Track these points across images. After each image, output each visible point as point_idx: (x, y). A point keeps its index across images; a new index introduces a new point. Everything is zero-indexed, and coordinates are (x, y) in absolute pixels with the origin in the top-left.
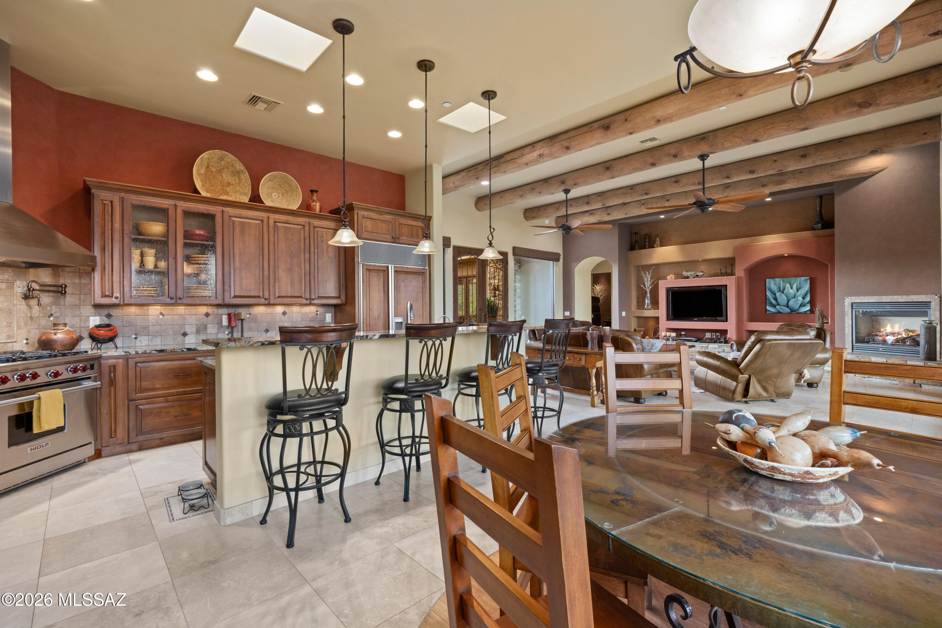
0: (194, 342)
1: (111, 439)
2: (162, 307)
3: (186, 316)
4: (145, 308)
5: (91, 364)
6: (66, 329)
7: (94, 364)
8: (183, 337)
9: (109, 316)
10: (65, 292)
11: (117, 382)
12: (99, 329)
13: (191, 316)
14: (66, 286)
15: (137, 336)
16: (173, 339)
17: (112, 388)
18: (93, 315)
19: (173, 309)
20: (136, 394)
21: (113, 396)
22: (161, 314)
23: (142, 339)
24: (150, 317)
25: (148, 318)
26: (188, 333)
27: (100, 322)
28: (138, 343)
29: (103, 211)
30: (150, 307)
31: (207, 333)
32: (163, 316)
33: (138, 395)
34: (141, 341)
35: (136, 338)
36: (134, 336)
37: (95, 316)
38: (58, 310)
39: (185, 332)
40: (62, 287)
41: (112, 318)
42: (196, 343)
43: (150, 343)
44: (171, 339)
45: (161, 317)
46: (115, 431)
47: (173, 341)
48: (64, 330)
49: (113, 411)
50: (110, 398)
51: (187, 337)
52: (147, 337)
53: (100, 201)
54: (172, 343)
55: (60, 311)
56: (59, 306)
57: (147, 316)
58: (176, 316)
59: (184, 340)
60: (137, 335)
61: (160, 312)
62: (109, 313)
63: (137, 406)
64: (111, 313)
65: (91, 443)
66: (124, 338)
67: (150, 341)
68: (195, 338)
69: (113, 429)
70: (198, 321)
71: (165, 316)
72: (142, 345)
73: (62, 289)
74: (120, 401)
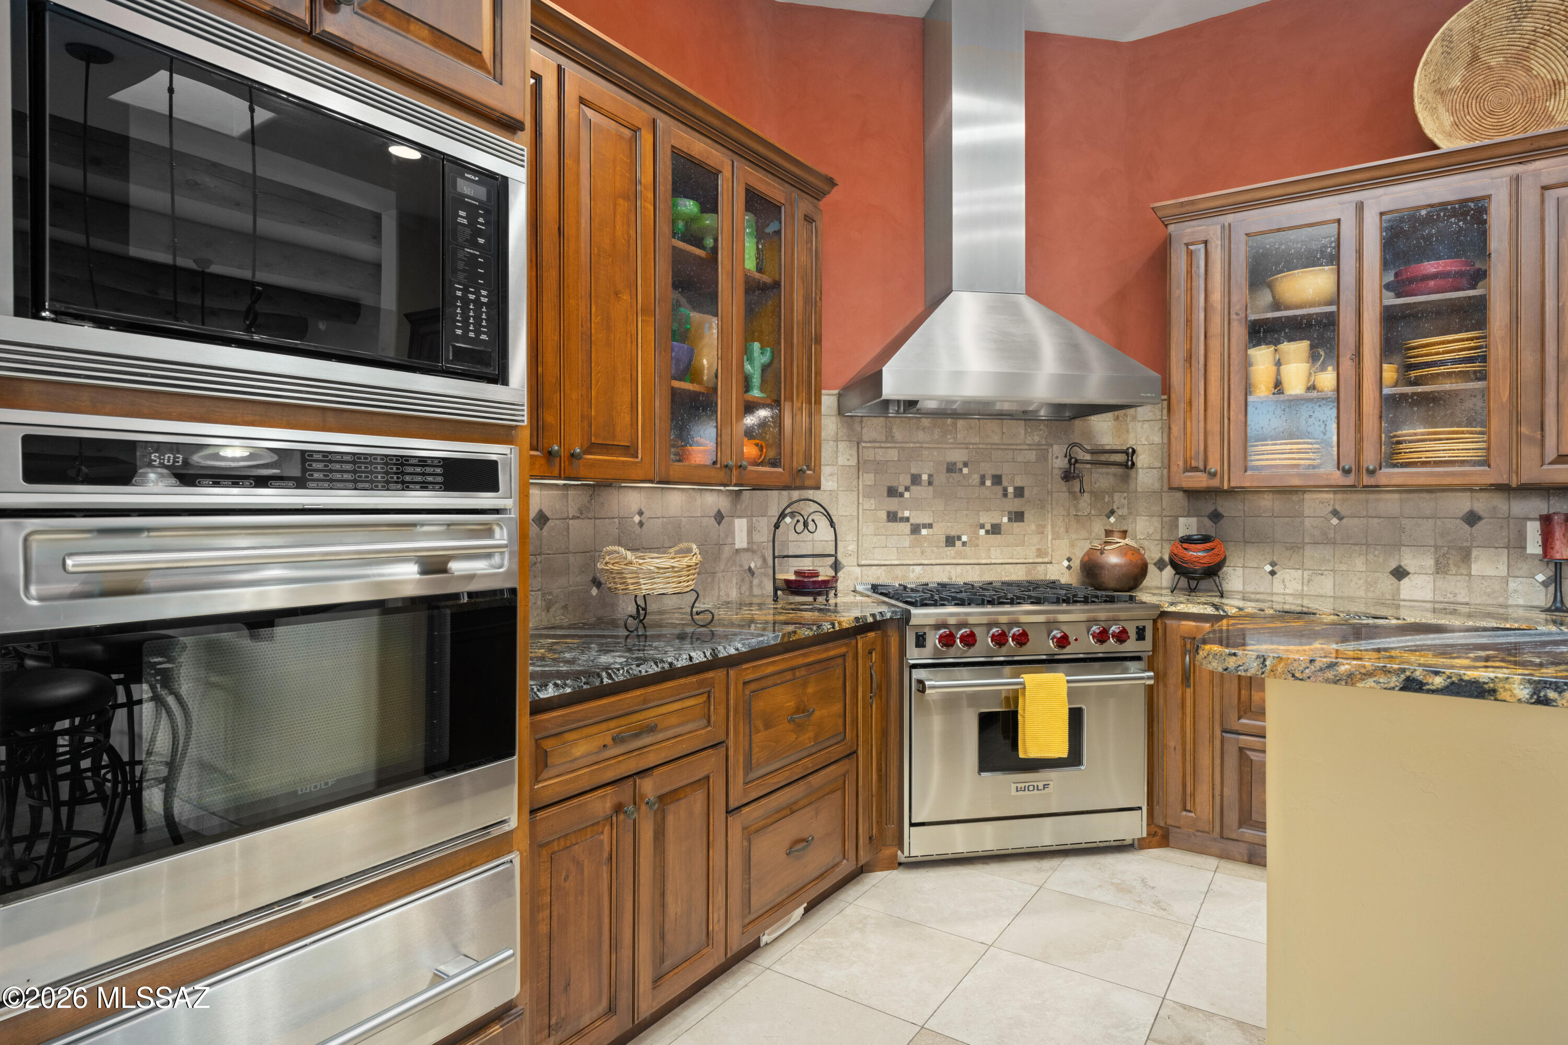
0: (1429, 597)
1: (1184, 813)
2: (1339, 496)
3: (1404, 522)
4: (1295, 498)
5: (1137, 627)
6: (1123, 542)
7: (1144, 627)
8: (1394, 580)
9: (1216, 517)
10: (1133, 464)
11: (1197, 679)
12: (1185, 545)
13: (1420, 521)
14: (1134, 451)
15: (1276, 568)
16: (1366, 582)
17: (1189, 692)
18: (1185, 514)
19: (1367, 501)
20: (1239, 718)
21: (1189, 710)
22: (1335, 513)
23: (1287, 577)
24: (1307, 522)
25: (1302, 523)
26: (1410, 569)
27: (1198, 529)
28: (1278, 587)
29: (1189, 269)
30: (1307, 496)
31: (1470, 575)
32: (1341, 519)
33: (1243, 721)
34: (1283, 581)
35: (1273, 573)
36: (1268, 568)
37: (1188, 516)
38: (1126, 502)
39: (1400, 566)
40: (1127, 454)
41: (1222, 521)
42: (1434, 602)
43: (1305, 588)
44: (1361, 582)
45: (1335, 521)
46: (1193, 795)
47: (1367, 590)
48: (1118, 545)
49: (1189, 746)
50: (1184, 713)
51: (1405, 582)
52: (1300, 572)
53: (1183, 245)
54: (1362, 593)
55: (1129, 503)
56: (1125, 495)
57: (1298, 520)
58: (1376, 520)
59: (1398, 589)
60: (1276, 565)
61: (1331, 508)
62: (1216, 510)
63: (1241, 750)
64: (1220, 510)
65: (1140, 808)
66: (1247, 571)
67: (1305, 581)
68: (1431, 586)
69: (1188, 791)
70: (1442, 535)
71: (1345, 521)
72: (1287, 591)
73: (1128, 457)
74: (1203, 726)
